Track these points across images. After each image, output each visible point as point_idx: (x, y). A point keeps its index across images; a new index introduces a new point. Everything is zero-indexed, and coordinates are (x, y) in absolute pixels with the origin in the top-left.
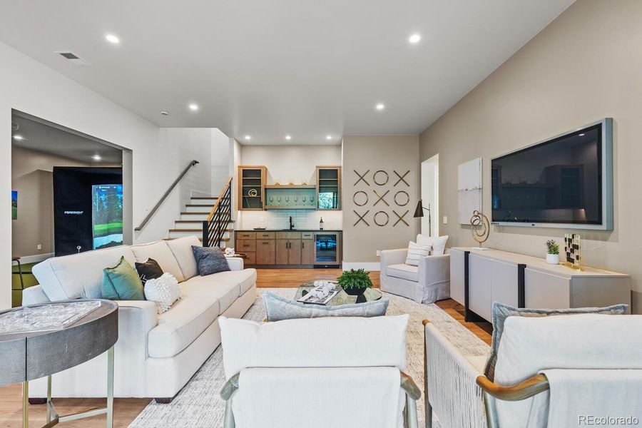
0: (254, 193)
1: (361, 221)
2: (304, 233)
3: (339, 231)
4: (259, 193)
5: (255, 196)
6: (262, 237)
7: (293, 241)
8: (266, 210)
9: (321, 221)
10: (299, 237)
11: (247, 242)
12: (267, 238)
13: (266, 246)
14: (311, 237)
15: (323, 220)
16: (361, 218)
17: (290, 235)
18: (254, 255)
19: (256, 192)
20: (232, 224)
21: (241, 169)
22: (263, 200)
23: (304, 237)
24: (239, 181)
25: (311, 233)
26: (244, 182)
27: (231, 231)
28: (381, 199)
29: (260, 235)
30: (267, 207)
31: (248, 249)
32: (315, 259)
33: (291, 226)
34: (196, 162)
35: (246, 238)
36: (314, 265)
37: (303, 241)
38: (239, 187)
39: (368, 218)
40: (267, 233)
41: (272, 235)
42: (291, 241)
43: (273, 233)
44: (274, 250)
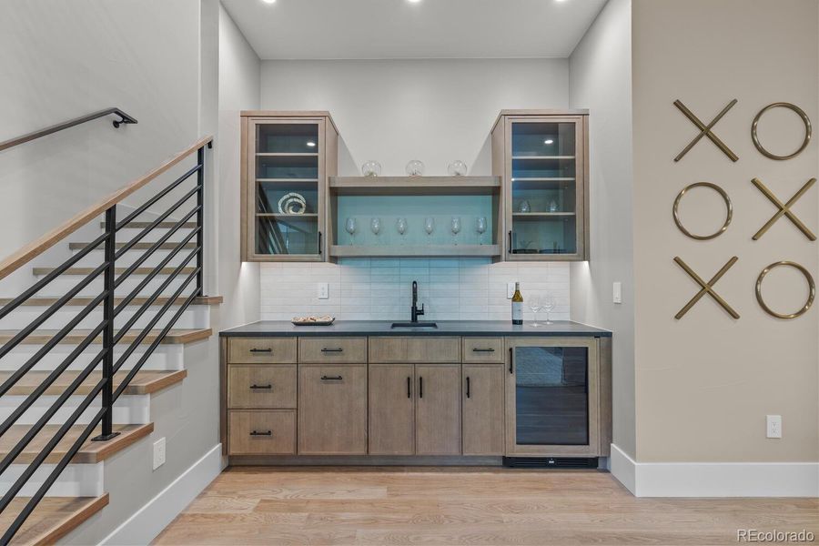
0: (297, 206)
1: (706, 299)
2: (469, 343)
3: (597, 335)
4: (311, 207)
5: (301, 213)
6: (321, 358)
7: (431, 369)
8: (334, 259)
9: (517, 298)
10: (455, 358)
11: (265, 376)
12: (336, 358)
13: (334, 387)
14: (500, 356)
15: (522, 294)
16: (705, 289)
17: (417, 349)
18: (289, 420)
19: (302, 201)
20: (207, 311)
21: (252, 124)
22: (324, 226)
23: (469, 357)
24: (244, 161)
25: (496, 343)
26: (264, 166)
27: (202, 336)
28: (782, 210)
29: (312, 348)
30: (338, 251)
31: (268, 399)
32: (512, 435)
33: (416, 312)
34: (127, 120)
35: (261, 359)
36: (504, 458)
37: (469, 371)
38: (244, 182)
39: (734, 289)
40: (335, 343)
41: (354, 350)
42: (422, 371)
43: (361, 342)
44: (362, 401)
